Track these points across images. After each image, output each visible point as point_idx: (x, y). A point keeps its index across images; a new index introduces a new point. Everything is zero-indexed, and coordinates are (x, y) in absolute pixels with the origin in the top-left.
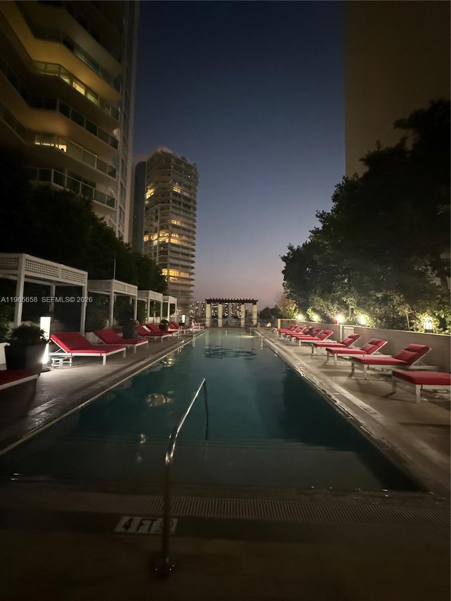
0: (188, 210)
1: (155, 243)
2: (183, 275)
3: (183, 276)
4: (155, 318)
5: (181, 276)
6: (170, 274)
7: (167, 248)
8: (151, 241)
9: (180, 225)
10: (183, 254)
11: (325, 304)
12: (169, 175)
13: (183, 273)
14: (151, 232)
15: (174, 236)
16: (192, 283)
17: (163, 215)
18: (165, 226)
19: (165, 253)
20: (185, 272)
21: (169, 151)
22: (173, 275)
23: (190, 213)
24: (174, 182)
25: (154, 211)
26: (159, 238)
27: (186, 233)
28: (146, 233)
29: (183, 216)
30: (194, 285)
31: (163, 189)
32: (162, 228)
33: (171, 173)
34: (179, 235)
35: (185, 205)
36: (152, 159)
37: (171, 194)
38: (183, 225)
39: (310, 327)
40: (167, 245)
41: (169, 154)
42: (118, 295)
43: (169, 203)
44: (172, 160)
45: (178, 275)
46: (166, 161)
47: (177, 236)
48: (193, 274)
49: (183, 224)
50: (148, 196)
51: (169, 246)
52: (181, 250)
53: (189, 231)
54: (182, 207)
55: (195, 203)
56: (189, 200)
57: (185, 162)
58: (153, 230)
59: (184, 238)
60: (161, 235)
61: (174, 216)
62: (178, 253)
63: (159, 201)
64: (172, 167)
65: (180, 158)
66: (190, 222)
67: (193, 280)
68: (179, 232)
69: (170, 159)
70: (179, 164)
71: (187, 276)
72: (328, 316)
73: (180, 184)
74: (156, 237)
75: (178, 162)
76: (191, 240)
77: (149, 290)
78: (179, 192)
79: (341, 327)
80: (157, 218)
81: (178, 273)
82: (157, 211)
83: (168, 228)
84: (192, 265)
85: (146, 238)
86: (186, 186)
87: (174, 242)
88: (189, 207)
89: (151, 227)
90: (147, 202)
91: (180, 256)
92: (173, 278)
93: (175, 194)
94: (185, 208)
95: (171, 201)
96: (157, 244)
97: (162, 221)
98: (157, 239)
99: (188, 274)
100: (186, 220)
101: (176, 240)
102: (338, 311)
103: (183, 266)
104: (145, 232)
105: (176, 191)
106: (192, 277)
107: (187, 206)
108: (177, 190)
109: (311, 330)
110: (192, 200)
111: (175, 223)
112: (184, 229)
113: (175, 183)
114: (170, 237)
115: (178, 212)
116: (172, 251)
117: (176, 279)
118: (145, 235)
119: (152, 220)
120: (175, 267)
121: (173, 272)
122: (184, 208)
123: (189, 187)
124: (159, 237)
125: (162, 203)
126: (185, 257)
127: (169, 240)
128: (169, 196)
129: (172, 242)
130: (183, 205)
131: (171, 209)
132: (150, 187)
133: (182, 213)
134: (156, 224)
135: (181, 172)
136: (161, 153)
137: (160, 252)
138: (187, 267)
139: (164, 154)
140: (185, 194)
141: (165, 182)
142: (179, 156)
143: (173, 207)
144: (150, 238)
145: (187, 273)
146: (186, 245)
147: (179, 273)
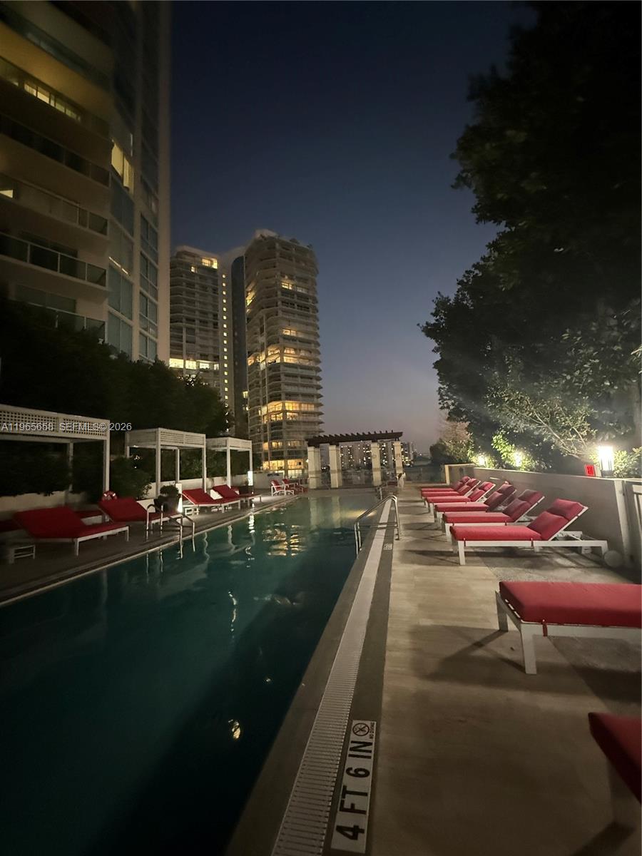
0: (306, 312)
1: (263, 366)
2: (305, 407)
3: (306, 409)
4: (206, 480)
5: (302, 409)
6: (287, 409)
7: (279, 371)
8: (256, 364)
9: (295, 335)
10: (302, 377)
11: (542, 413)
12: (275, 267)
13: (306, 405)
14: (256, 351)
15: (288, 352)
16: (320, 418)
17: (269, 324)
18: (275, 340)
19: (277, 378)
20: (308, 404)
21: (273, 234)
22: (291, 409)
23: (307, 316)
24: (281, 276)
25: (258, 321)
26: (267, 359)
27: (306, 346)
28: (250, 354)
29: (301, 323)
30: (323, 421)
31: (267, 288)
32: (270, 343)
33: (277, 264)
34: (295, 350)
35: (301, 307)
36: (250, 250)
37: (279, 293)
38: (301, 336)
39: (506, 485)
40: (279, 366)
41: (272, 238)
42: (76, 441)
43: (277, 306)
44: (277, 245)
45: (298, 409)
46: (269, 248)
47: (292, 352)
48: (321, 405)
49: (299, 333)
50: (249, 302)
51: (282, 368)
52: (300, 371)
53: (309, 342)
54: (296, 310)
55: (315, 301)
56: (305, 297)
57: (296, 244)
58: (259, 348)
59: (303, 353)
60: (269, 354)
61: (284, 323)
62: (295, 376)
63: (264, 306)
64: (278, 254)
65: (288, 241)
66: (310, 329)
67: (321, 414)
68: (295, 347)
69: (275, 245)
70: (288, 250)
71: (311, 408)
72: (558, 451)
73: (291, 278)
74: (262, 357)
75: (286, 246)
76: (313, 355)
77: (159, 427)
78: (290, 288)
79: (618, 487)
80: (262, 330)
81: (297, 405)
82: (261, 320)
83: (278, 342)
84: (319, 392)
85: (250, 361)
86: (299, 279)
87: (288, 361)
88: (307, 308)
89: (256, 344)
90: (248, 310)
91: (300, 380)
92: (291, 414)
93: (285, 292)
94: (301, 310)
95: (279, 303)
96: (265, 367)
97: (269, 334)
98: (265, 360)
99: (313, 406)
100: (303, 327)
101: (292, 358)
102: (594, 432)
103: (304, 395)
104: (249, 352)
105: (286, 287)
106: (320, 409)
107: (303, 306)
108: (287, 285)
109: (507, 494)
110: (310, 296)
111: (288, 334)
112: (301, 341)
113: (284, 277)
114: (282, 355)
115: (291, 317)
116: (287, 375)
117: (295, 414)
118: (249, 356)
119: (256, 334)
120: (294, 397)
121: (291, 405)
122: (299, 311)
123: (305, 280)
124: (267, 356)
125: (268, 307)
126: (307, 382)
127: (282, 359)
128: (276, 296)
129: (285, 361)
130: (298, 306)
131: (280, 314)
132: (250, 290)
133: (296, 318)
134: (262, 339)
135: (292, 260)
136: (261, 238)
137: (270, 378)
138: (311, 396)
139: (265, 239)
140: (299, 290)
141: (271, 277)
142: (286, 239)
143: (284, 311)
144: (255, 360)
145: (311, 404)
146: (307, 363)
147: (300, 406)
